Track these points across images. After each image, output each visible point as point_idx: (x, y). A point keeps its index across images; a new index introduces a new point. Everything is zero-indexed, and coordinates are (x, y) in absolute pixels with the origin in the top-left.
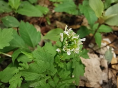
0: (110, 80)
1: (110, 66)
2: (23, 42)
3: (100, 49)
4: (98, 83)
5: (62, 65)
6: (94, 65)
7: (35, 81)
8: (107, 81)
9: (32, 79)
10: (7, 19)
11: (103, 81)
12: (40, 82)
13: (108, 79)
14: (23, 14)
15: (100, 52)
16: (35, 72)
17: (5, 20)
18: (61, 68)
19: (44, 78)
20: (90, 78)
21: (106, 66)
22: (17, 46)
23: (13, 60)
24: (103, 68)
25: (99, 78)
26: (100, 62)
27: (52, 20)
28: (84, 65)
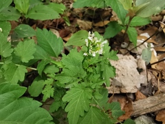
0: (150, 83)
1: (149, 66)
2: (45, 52)
3: (136, 48)
4: (136, 87)
5: (90, 70)
6: (129, 68)
7: (69, 83)
8: (146, 84)
9: (67, 82)
10: (21, 29)
11: (141, 85)
13: (148, 82)
14: (35, 19)
15: (136, 52)
17: (19, 30)
18: (91, 73)
19: (76, 80)
20: (124, 83)
21: (144, 67)
22: (39, 58)
23: (40, 73)
24: (140, 70)
25: (136, 82)
26: (137, 63)
28: (113, 67)
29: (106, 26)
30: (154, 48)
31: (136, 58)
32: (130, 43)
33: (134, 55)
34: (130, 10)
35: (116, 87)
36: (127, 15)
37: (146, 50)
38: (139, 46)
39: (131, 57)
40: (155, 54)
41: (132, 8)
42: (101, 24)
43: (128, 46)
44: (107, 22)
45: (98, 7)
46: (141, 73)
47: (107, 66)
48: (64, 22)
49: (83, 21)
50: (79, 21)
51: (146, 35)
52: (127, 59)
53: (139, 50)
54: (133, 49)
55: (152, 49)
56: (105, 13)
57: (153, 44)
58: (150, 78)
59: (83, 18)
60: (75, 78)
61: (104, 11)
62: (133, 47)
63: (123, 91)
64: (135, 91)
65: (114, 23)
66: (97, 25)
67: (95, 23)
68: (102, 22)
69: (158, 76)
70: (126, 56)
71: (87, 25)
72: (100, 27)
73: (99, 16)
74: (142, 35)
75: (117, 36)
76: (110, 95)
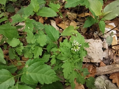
0: (109, 57)
1: (110, 47)
4: (100, 59)
6: (97, 48)
8: (107, 58)
11: (103, 58)
12: (66, 60)
15: (103, 37)
17: (36, 25)
20: (93, 57)
21: (107, 47)
23: (48, 51)
25: (100, 56)
26: (103, 44)
27: (63, 11)
28: (86, 51)
30: (116, 35)
31: (103, 41)
33: (102, 39)
35: (88, 59)
38: (105, 34)
39: (100, 40)
40: (116, 38)
41: (101, 14)
44: (87, 14)
46: (105, 51)
47: (82, 50)
50: (68, 13)
52: (96, 42)
53: (105, 36)
54: (102, 35)
55: (113, 36)
58: (109, 54)
63: (92, 61)
64: (99, 61)
66: (80, 16)
68: (83, 14)
69: (115, 53)
70: (96, 40)
71: (73, 16)
72: (82, 18)
74: (110, 24)
75: (93, 25)
76: (84, 63)
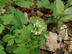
0: (61, 49)
1: (63, 41)
2: (17, 22)
3: (59, 31)
4: (54, 49)
6: (54, 39)
7: (20, 43)
8: (59, 49)
10: (10, 8)
11: (57, 49)
12: (22, 44)
13: (60, 48)
15: (59, 33)
16: (21, 39)
17: (9, 8)
18: (34, 39)
19: (24, 43)
20: (50, 46)
21: (61, 41)
24: (58, 42)
25: (55, 47)
26: (58, 38)
29: (49, 17)
30: (67, 33)
31: (58, 35)
32: (57, 28)
33: (58, 34)
34: (61, 14)
35: (45, 47)
36: (59, 15)
37: (64, 33)
38: (61, 30)
39: (56, 34)
40: (67, 36)
41: (62, 13)
42: (47, 16)
43: (56, 29)
44: (50, 16)
45: (48, 8)
46: (59, 43)
47: (43, 38)
48: (31, 10)
49: (40, 12)
50: (38, 12)
51: (65, 26)
52: (54, 35)
53: (60, 32)
54: (58, 31)
55: (66, 33)
56: (50, 12)
57: (67, 31)
58: (62, 47)
59: (40, 11)
60: (24, 41)
61: (50, 10)
62: (58, 30)
63: (48, 50)
64: (53, 51)
65: (53, 17)
66: (45, 15)
67: (45, 14)
68: (48, 15)
69: (66, 46)
70: (54, 33)
71: (41, 14)
72: (46, 17)
73: (47, 12)
74: (63, 25)
75: (53, 23)
76: (41, 50)
